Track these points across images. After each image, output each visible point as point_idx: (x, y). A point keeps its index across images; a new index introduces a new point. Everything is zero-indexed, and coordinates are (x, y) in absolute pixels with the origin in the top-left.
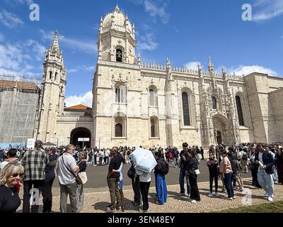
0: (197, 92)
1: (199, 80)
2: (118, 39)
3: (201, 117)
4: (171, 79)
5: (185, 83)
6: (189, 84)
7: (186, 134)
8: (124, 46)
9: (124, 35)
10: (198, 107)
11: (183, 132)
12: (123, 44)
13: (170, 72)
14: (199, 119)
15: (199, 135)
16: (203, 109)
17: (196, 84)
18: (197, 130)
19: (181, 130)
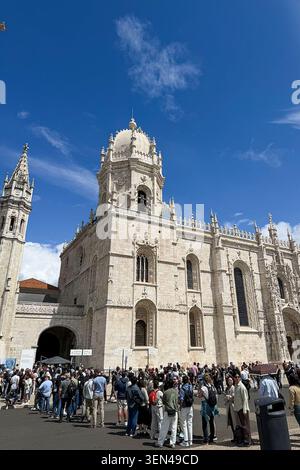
0: (255, 268)
1: (259, 250)
2: (142, 176)
3: (265, 313)
4: (220, 245)
5: (239, 254)
6: (245, 256)
7: (245, 341)
8: (150, 186)
9: (151, 170)
10: (259, 294)
11: (240, 337)
12: (149, 184)
13: (218, 234)
14: (262, 315)
15: (262, 342)
16: (266, 299)
17: (254, 256)
18: (260, 334)
19: (237, 333)
